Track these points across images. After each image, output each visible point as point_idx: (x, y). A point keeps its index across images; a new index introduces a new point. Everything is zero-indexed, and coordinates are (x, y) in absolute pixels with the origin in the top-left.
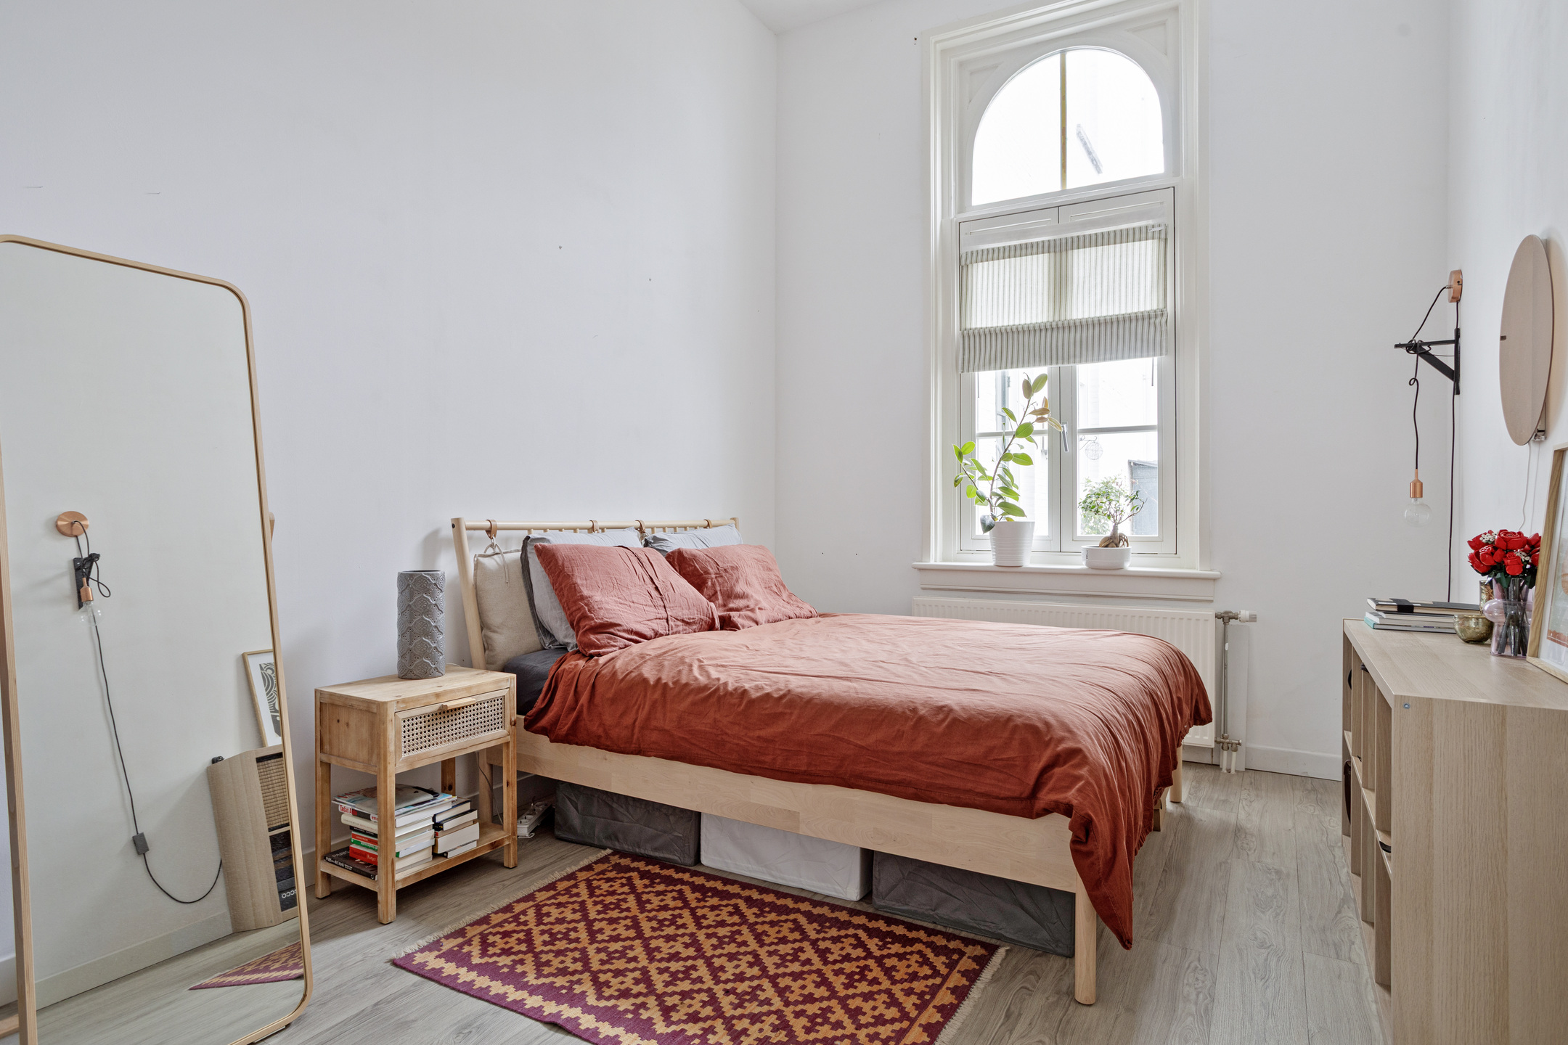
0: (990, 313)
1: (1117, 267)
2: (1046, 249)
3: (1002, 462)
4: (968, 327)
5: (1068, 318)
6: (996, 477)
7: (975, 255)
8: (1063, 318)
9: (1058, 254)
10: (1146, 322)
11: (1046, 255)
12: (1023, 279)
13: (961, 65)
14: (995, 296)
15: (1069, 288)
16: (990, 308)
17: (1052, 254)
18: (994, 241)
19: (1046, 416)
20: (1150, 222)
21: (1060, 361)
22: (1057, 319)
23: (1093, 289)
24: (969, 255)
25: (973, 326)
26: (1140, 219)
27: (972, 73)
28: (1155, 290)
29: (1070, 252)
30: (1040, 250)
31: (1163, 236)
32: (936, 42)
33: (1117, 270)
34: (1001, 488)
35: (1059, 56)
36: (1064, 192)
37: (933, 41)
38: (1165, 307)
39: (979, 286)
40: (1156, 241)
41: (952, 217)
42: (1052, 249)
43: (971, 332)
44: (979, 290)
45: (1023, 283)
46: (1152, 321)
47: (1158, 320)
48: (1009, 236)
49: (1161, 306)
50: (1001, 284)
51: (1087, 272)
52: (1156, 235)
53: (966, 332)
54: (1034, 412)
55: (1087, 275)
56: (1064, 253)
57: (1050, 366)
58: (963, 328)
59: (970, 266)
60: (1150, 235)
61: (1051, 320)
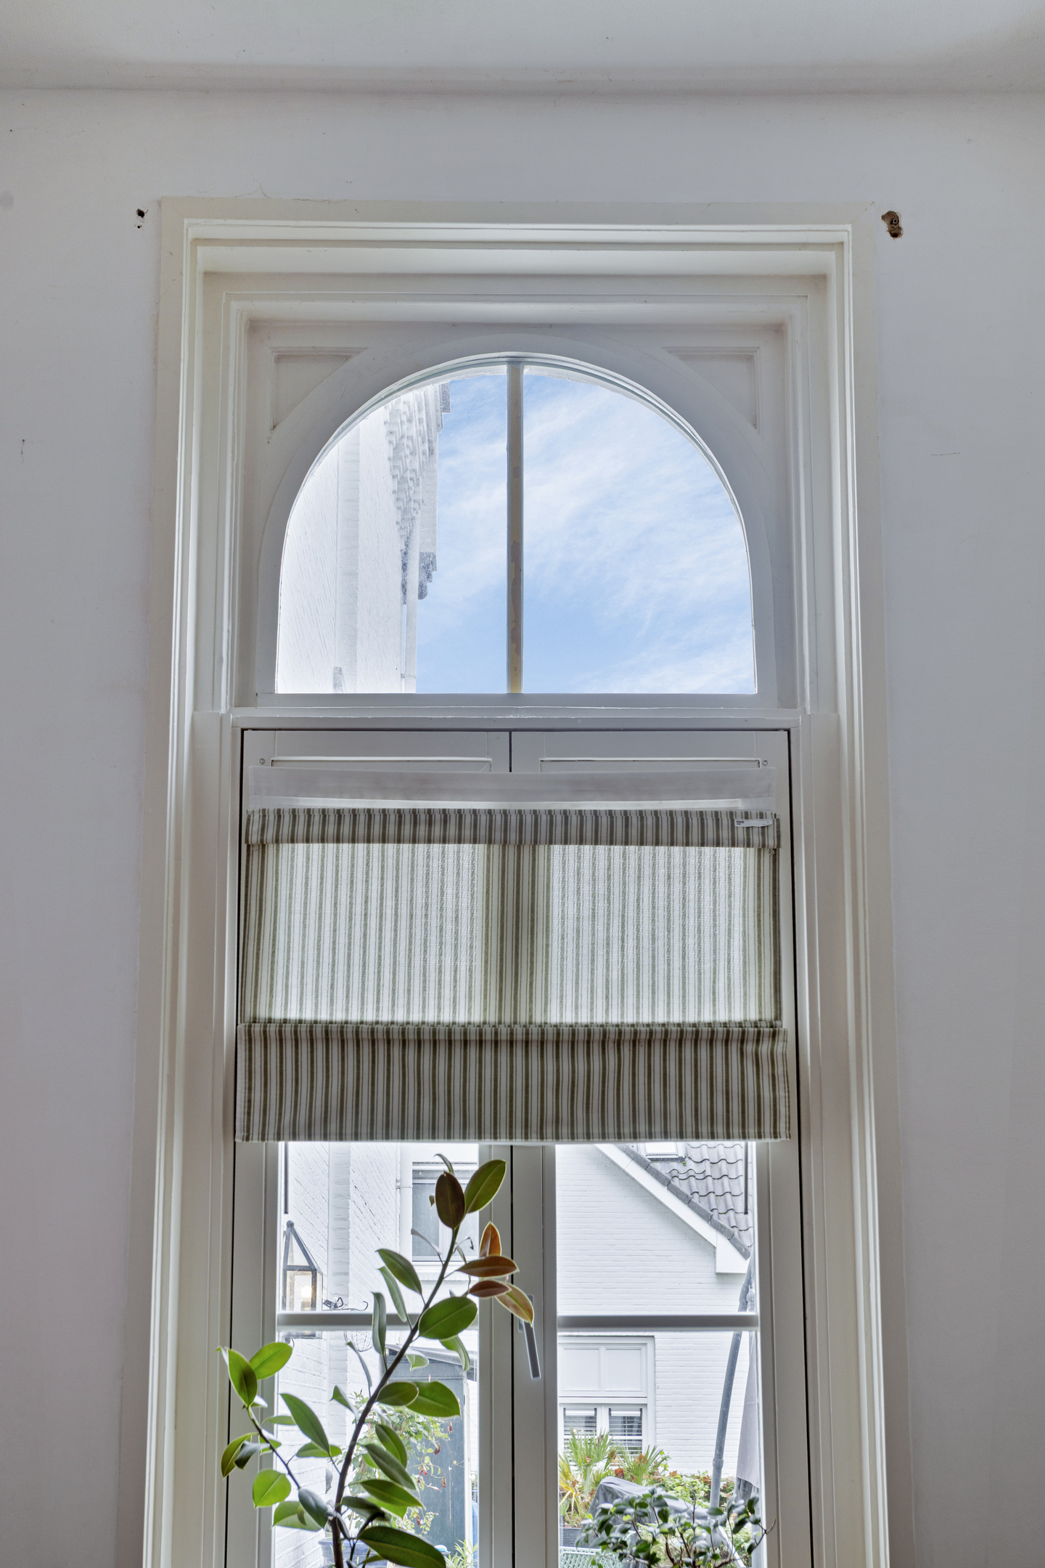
0: (325, 983)
1: (661, 903)
2: (483, 832)
3: (377, 1407)
4: (263, 1013)
5: (538, 1019)
6: (359, 1450)
7: (287, 820)
8: (523, 1018)
9: (511, 851)
10: (734, 1048)
11: (481, 848)
12: (420, 901)
13: (254, 327)
14: (342, 940)
15: (540, 941)
16: (326, 970)
17: (496, 849)
18: (340, 793)
19: (504, 1279)
20: (739, 805)
21: (519, 1130)
22: (507, 1018)
23: (601, 952)
24: (271, 818)
25: (278, 1014)
26: (715, 793)
27: (281, 358)
28: (753, 969)
29: (542, 849)
30: (467, 832)
31: (771, 842)
32: (197, 241)
33: (661, 912)
34: (371, 1485)
35: (503, 370)
36: (514, 698)
37: (191, 236)
38: (778, 1016)
39: (297, 907)
40: (752, 852)
41: (223, 711)
42: (498, 835)
43: (272, 1029)
44: (297, 918)
45: (419, 912)
46: (750, 1048)
47: (765, 1048)
48: (380, 784)
49: (768, 1014)
50: (358, 909)
51: (586, 906)
52: (756, 838)
53: (257, 1029)
54: (469, 1268)
55: (586, 912)
56: (526, 851)
57: (493, 1143)
58: (249, 1013)
59: (271, 849)
60: (741, 834)
61: (492, 1018)
